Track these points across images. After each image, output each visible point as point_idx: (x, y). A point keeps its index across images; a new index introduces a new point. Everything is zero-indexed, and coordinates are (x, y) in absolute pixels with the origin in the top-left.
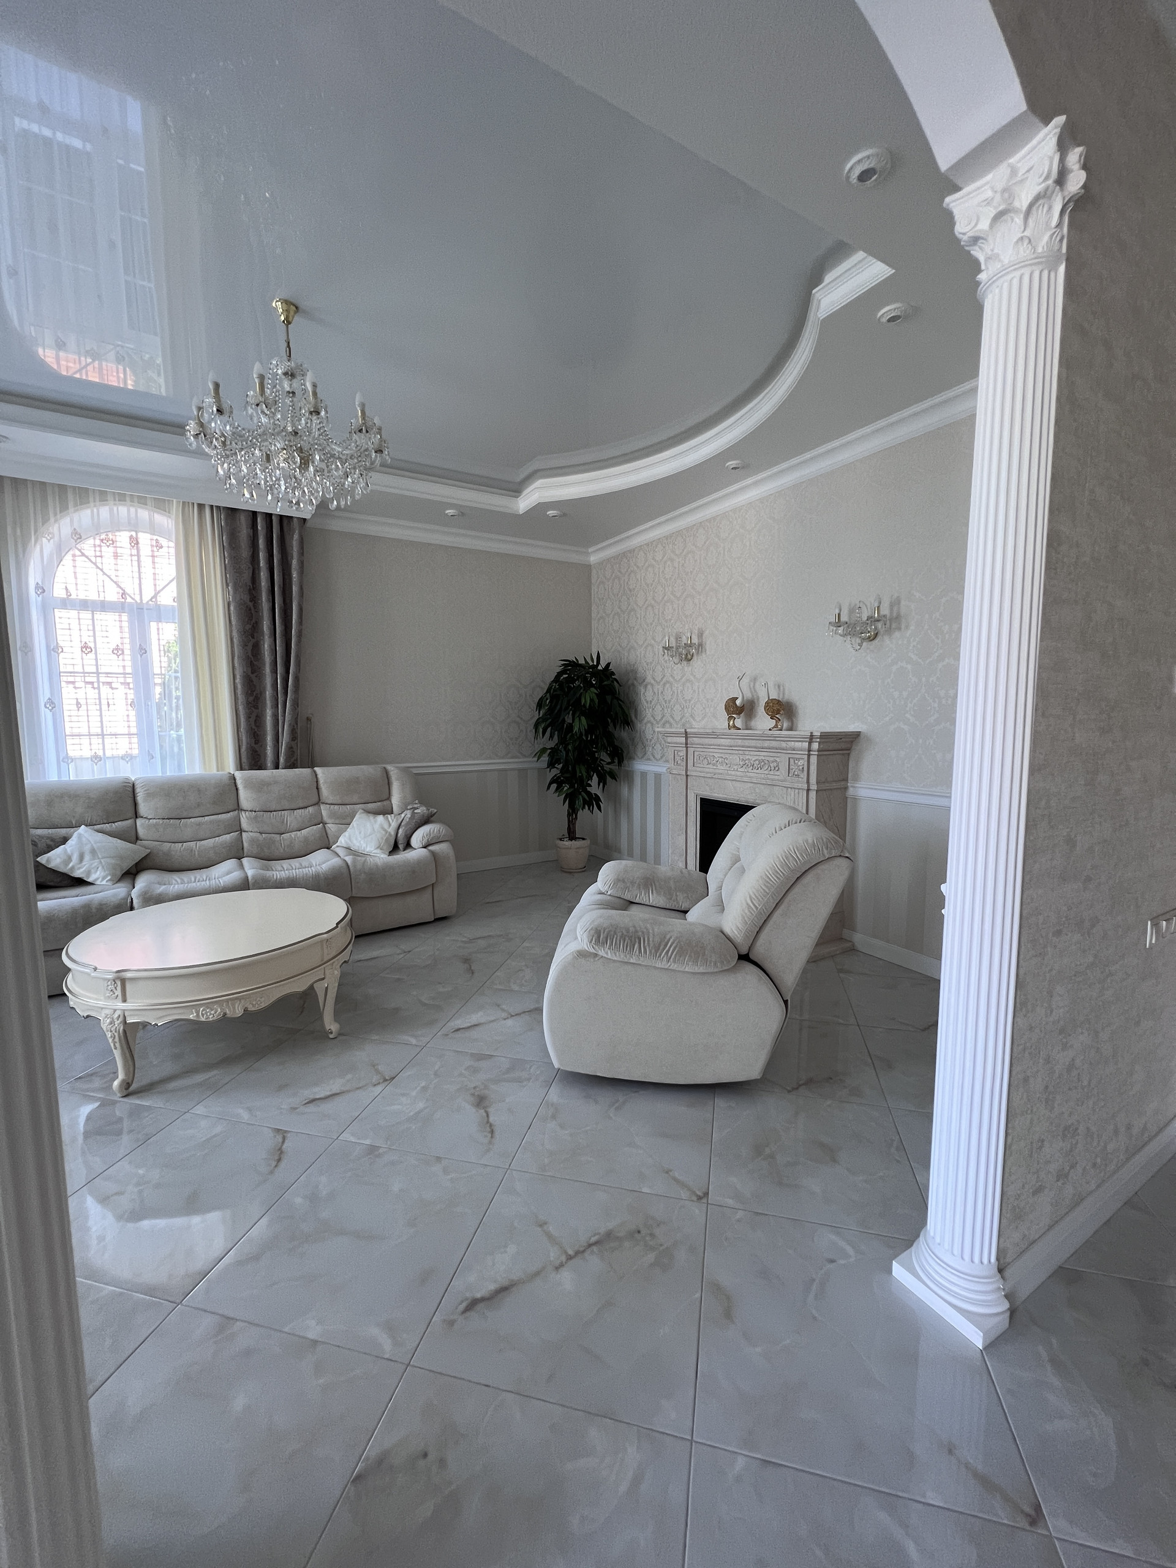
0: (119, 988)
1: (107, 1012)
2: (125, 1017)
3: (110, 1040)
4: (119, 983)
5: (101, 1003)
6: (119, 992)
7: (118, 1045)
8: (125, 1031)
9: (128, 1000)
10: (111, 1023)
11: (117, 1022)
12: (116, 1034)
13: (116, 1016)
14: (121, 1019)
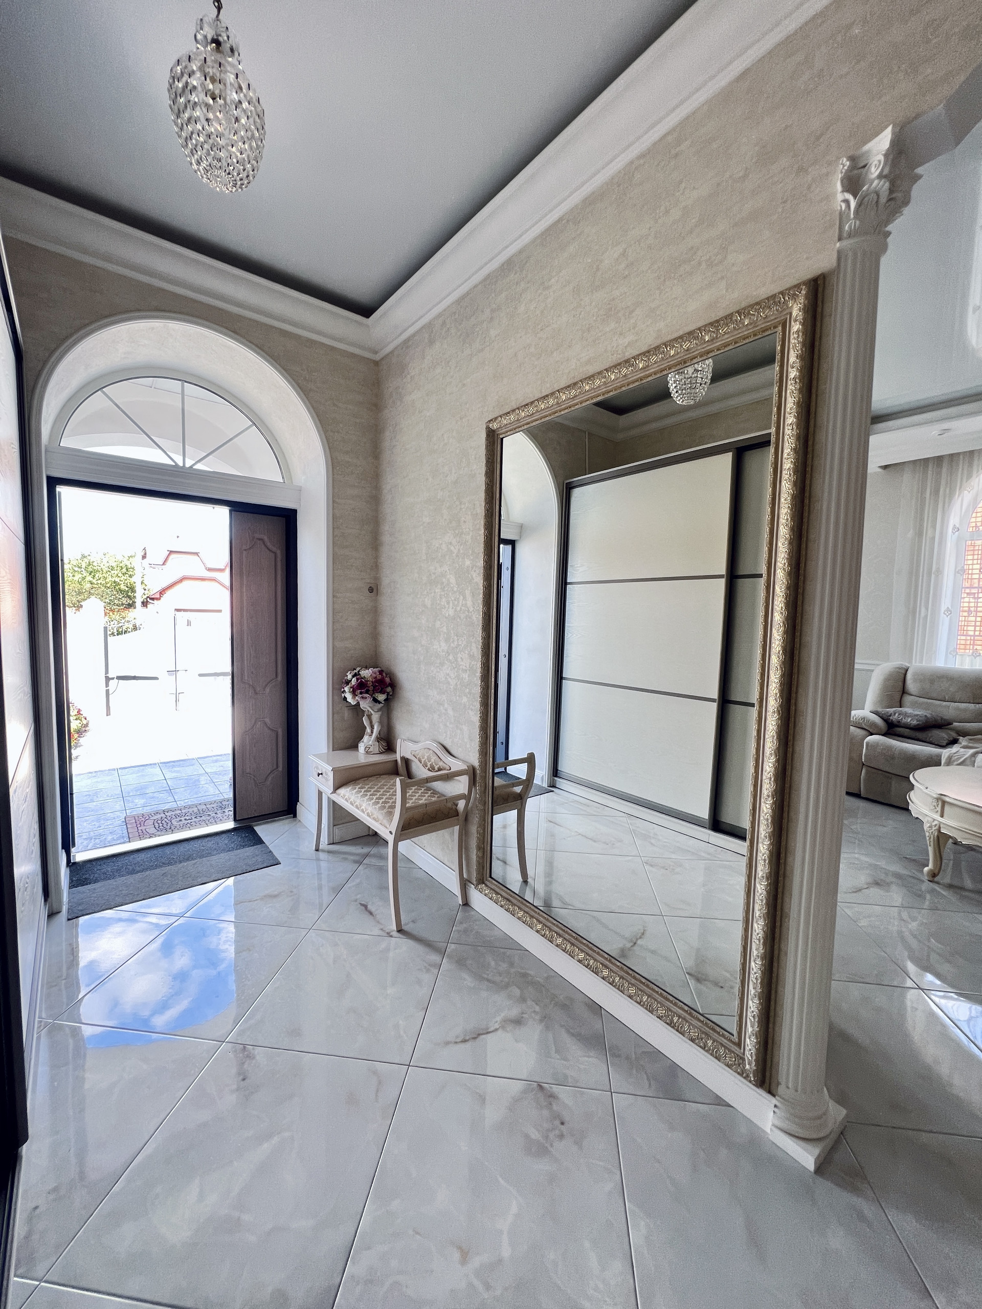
0: (940, 806)
1: (930, 819)
2: (940, 827)
3: (928, 838)
4: (940, 803)
5: (927, 812)
6: (939, 809)
7: (932, 844)
8: (938, 837)
9: (944, 817)
10: (930, 827)
11: (934, 828)
12: (932, 836)
13: (934, 824)
14: (937, 827)
